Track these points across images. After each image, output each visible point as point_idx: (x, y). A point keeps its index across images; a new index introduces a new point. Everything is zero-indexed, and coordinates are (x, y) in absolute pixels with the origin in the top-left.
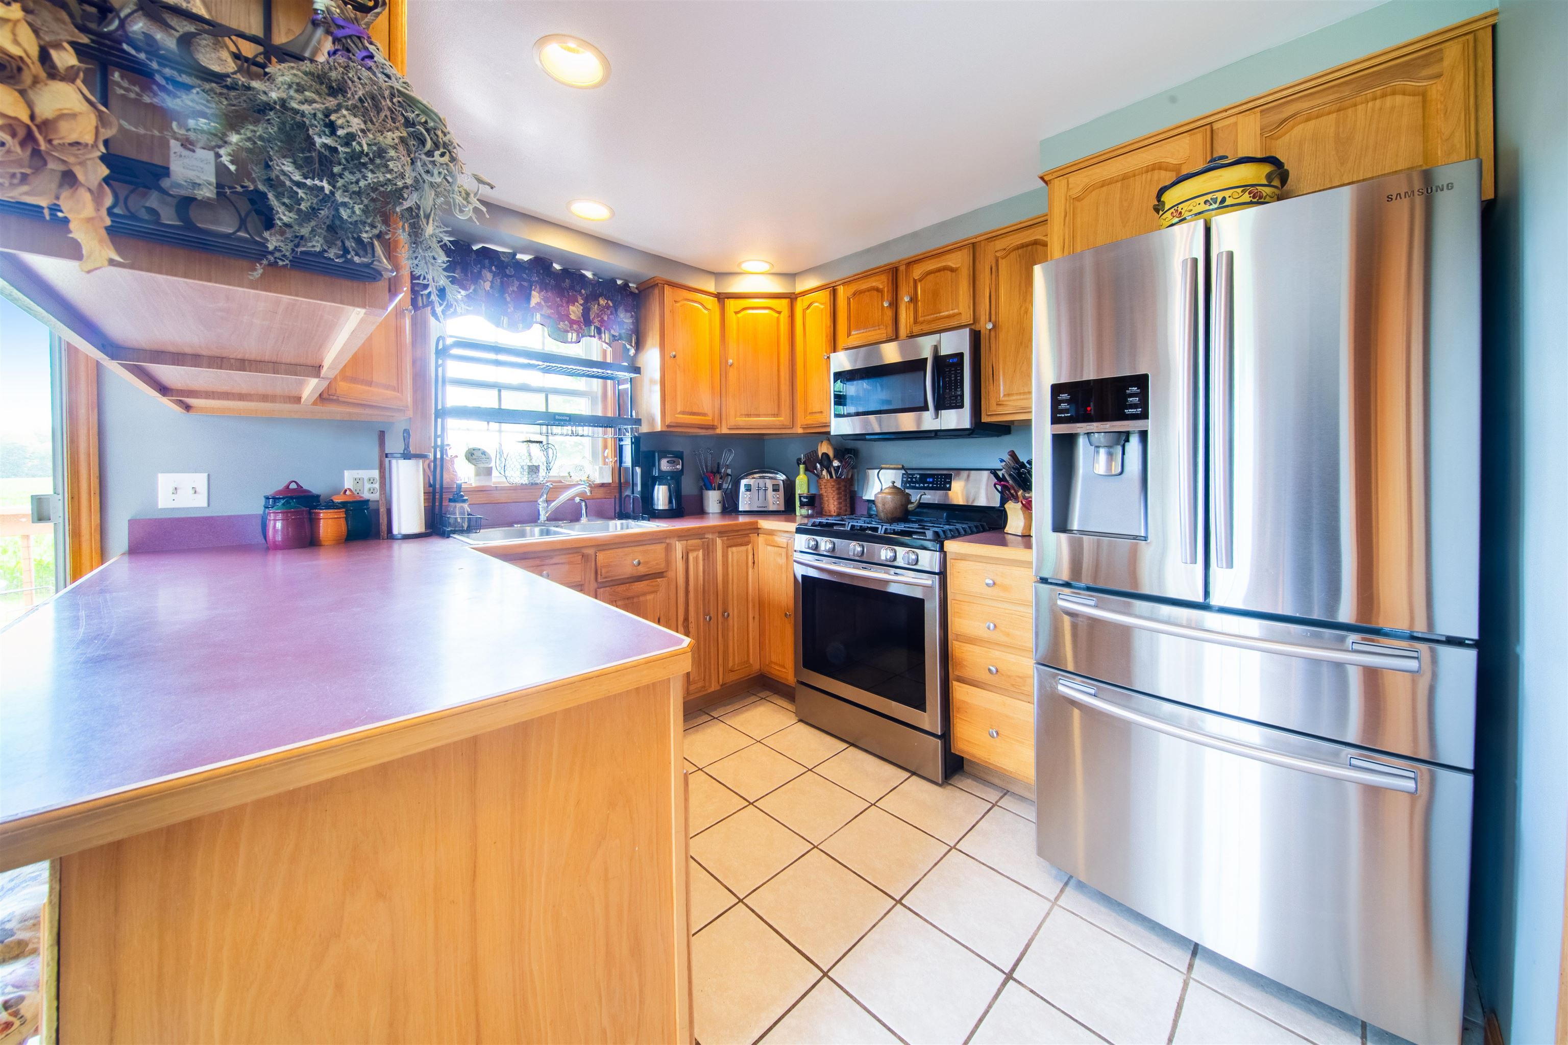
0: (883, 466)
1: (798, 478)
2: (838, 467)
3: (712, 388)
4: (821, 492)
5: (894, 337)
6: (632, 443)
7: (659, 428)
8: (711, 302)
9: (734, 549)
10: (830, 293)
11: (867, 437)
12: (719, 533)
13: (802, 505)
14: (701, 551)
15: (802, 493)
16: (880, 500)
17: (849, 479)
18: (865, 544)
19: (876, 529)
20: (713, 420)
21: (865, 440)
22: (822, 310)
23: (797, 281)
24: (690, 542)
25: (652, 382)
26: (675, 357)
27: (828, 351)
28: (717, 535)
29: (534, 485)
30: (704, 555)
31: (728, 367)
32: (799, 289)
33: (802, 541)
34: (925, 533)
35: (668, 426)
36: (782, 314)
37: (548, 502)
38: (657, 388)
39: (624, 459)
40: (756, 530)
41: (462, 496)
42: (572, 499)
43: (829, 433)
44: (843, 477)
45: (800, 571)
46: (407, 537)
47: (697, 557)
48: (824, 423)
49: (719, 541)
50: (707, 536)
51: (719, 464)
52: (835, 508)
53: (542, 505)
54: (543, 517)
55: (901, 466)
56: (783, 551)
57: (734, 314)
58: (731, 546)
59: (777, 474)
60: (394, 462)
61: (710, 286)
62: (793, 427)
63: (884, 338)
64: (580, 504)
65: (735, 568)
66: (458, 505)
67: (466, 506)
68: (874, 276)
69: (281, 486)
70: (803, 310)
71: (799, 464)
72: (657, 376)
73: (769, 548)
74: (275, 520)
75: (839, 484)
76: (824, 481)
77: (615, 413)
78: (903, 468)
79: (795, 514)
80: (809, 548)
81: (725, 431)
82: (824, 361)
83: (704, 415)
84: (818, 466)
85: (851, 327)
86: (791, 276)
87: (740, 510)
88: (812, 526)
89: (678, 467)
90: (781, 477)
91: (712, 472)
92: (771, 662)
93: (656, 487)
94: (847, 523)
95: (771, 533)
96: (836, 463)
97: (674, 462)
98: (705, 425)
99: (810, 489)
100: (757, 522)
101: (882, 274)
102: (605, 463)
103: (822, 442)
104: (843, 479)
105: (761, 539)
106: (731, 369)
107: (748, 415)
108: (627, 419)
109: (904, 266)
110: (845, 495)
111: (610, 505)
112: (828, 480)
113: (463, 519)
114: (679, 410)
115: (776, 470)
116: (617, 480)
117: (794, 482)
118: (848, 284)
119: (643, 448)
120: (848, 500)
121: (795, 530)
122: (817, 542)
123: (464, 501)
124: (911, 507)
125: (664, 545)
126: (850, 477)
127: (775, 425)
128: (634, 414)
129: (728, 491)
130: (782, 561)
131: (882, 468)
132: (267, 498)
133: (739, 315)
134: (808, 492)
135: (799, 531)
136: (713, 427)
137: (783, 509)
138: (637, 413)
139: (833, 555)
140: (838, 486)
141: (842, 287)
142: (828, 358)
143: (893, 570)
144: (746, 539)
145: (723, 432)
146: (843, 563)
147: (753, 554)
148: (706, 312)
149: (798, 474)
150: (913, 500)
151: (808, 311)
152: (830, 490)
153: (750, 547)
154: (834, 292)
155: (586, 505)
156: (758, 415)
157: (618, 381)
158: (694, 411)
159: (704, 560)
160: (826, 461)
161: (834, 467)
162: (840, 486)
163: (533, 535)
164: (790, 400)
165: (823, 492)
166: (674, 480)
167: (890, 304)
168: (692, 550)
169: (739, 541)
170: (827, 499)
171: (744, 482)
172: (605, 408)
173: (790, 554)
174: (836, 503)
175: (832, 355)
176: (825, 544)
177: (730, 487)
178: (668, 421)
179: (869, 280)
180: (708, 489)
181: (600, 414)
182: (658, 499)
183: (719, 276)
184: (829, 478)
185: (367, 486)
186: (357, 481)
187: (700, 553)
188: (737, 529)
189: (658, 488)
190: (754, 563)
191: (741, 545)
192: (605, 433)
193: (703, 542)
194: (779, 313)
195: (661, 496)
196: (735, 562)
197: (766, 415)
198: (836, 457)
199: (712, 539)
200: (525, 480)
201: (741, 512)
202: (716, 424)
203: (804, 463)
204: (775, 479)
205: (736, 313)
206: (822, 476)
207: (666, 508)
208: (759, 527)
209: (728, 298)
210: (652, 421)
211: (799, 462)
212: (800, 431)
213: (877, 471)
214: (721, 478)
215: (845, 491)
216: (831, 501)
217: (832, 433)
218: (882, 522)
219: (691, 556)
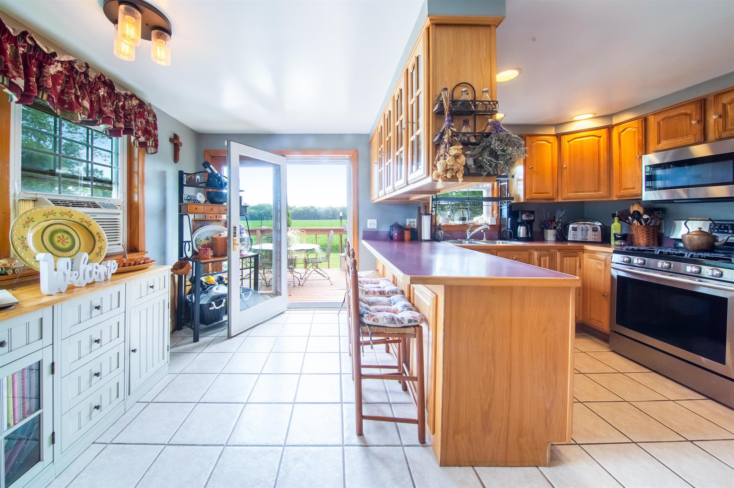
0: (690, 218)
1: (613, 225)
2: (648, 219)
3: (553, 180)
4: (632, 233)
5: (702, 141)
6: (508, 208)
7: (522, 200)
8: (553, 140)
9: (568, 258)
10: (642, 121)
11: (675, 201)
12: (558, 249)
13: (616, 239)
14: (548, 257)
15: (616, 232)
16: (687, 238)
17: (657, 226)
18: (672, 262)
19: (683, 255)
20: (553, 195)
21: (674, 203)
22: (635, 132)
23: (613, 118)
24: (542, 252)
25: (519, 180)
26: (532, 168)
27: (640, 153)
28: (557, 250)
29: (464, 225)
30: (549, 259)
31: (563, 169)
32: (615, 121)
33: (617, 258)
34: (730, 260)
35: (527, 200)
36: (602, 138)
37: (471, 231)
38: (522, 183)
39: (503, 214)
40: (583, 250)
41: (441, 228)
42: (480, 231)
43: (641, 199)
44: (652, 225)
45: (615, 274)
46: (426, 241)
47: (545, 260)
48: (636, 194)
49: (558, 254)
50: (551, 250)
51: (554, 217)
52: (644, 242)
53: (468, 233)
54: (468, 237)
55: (708, 219)
56: (603, 263)
57: (567, 142)
58: (565, 257)
59: (595, 222)
60: (423, 216)
61: (553, 131)
62: (610, 197)
63: (693, 141)
64: (483, 233)
65: (568, 267)
66: (440, 231)
67: (442, 231)
68: (682, 107)
69: (394, 223)
70: (619, 133)
71: (613, 217)
72: (522, 177)
73: (591, 260)
74: (395, 233)
75: (648, 228)
76: (635, 226)
77: (498, 195)
78: (710, 220)
79: (611, 244)
80: (624, 261)
81: (560, 200)
82: (637, 160)
83: (548, 193)
84: (630, 218)
85: (661, 137)
86: (610, 116)
87: (569, 240)
88: (626, 250)
89: (531, 218)
90: (598, 224)
91: (550, 221)
92: (591, 318)
93: (519, 227)
94: (656, 250)
95: (594, 252)
96: (645, 217)
97: (529, 216)
98: (548, 198)
99: (623, 230)
100: (583, 246)
101: (692, 104)
102: (493, 216)
103: (634, 205)
104: (652, 226)
105: (585, 255)
106: (565, 170)
107: (576, 192)
108: (505, 198)
109: (713, 97)
110: (654, 235)
111: (495, 234)
112: (638, 226)
113: (441, 236)
114: (533, 192)
115: (594, 220)
116: (499, 224)
117: (610, 227)
118: (658, 115)
119: (513, 210)
120: (656, 238)
121: (612, 252)
122: (630, 259)
123: (442, 230)
124: (716, 244)
125: (528, 252)
126: (658, 224)
127: (595, 196)
128: (509, 195)
129: (559, 230)
130: (602, 267)
131: (689, 220)
132: (391, 226)
133: (571, 142)
134: (621, 232)
135: (615, 252)
136: (553, 199)
137: (600, 241)
138: (510, 195)
139: (643, 266)
140: (647, 230)
141: (652, 116)
142: (641, 157)
143: (697, 279)
144: (575, 254)
145: (559, 201)
146: (652, 271)
147: (580, 262)
148: (549, 144)
149: (613, 222)
150: (720, 240)
151: (623, 133)
152: (640, 232)
153: (578, 258)
154: (645, 120)
155: (486, 233)
156: (584, 192)
157: (500, 182)
158: (542, 192)
159: (549, 261)
160: (637, 216)
161: (644, 219)
162: (649, 230)
163: (465, 243)
164: (607, 182)
165: (634, 232)
166: (528, 224)
167: (698, 122)
168: (543, 256)
169: (572, 255)
170: (637, 237)
171: (571, 226)
172: (493, 193)
173: (608, 263)
174: (645, 239)
175: (644, 157)
176: (637, 260)
177: (560, 228)
178: (527, 198)
179: (678, 109)
180: (547, 228)
181: (490, 196)
182: (520, 232)
183: (557, 125)
184: (639, 224)
185: (412, 224)
186: (410, 222)
187: (548, 258)
188: (570, 248)
189: (520, 228)
190: (580, 266)
191: (572, 257)
192: (492, 204)
193: (549, 253)
194: (600, 137)
195: (521, 231)
196: (568, 265)
197: (588, 192)
198: (645, 213)
199: (554, 252)
200: (461, 223)
201: (569, 241)
202: (554, 197)
203: (618, 216)
204: (594, 225)
205: (568, 142)
206: (633, 224)
207: (525, 236)
208: (584, 248)
209: (563, 135)
210: (519, 197)
211: (614, 215)
212: (615, 199)
213: (683, 222)
214: (556, 224)
215: (653, 233)
216: (641, 238)
217: (643, 200)
218: (687, 250)
219: (542, 259)
